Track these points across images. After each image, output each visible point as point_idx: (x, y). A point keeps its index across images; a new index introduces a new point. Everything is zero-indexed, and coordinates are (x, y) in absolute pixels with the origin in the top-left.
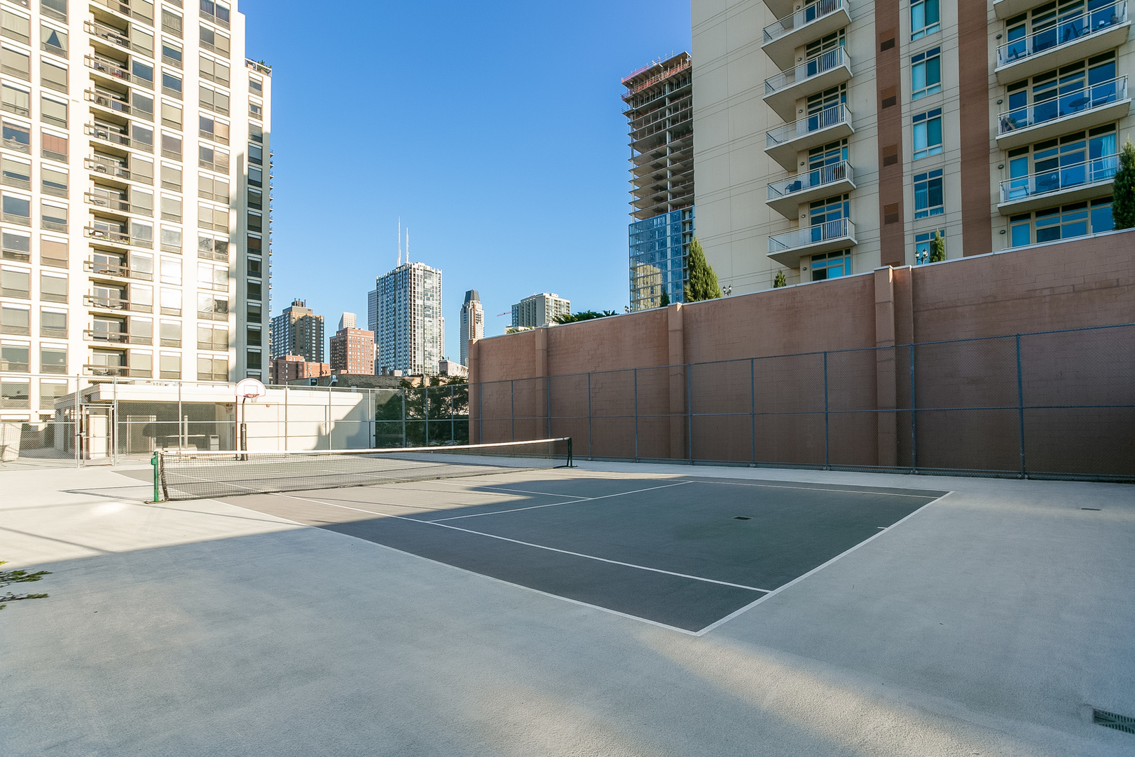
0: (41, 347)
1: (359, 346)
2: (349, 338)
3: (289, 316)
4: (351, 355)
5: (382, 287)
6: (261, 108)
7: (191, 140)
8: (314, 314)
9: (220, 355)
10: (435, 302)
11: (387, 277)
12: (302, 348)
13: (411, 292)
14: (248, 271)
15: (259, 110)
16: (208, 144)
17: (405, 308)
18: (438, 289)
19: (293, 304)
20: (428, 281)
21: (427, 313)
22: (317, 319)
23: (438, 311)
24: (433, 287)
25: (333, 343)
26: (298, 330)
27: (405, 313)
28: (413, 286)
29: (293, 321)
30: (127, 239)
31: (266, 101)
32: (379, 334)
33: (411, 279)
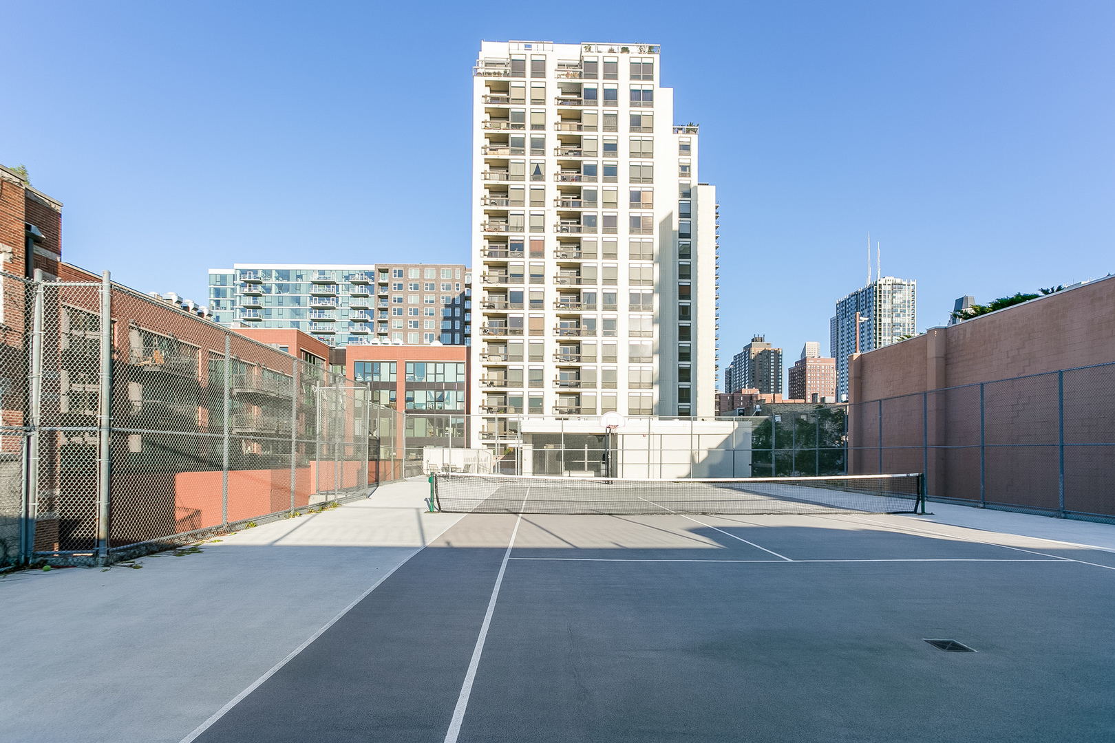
0: (529, 395)
1: (818, 375)
2: (808, 367)
3: (749, 353)
4: (810, 385)
5: (842, 311)
6: (689, 166)
7: (624, 213)
8: (773, 348)
9: (646, 392)
10: (907, 317)
11: (848, 299)
12: (760, 381)
13: (876, 311)
14: (679, 316)
15: (688, 168)
16: (637, 212)
17: (869, 329)
18: (911, 302)
19: (753, 340)
20: (897, 295)
21: (896, 331)
22: (775, 352)
23: (911, 326)
24: (904, 302)
25: (792, 373)
26: (757, 366)
27: (869, 334)
28: (878, 303)
29: (753, 356)
30: (579, 305)
31: (693, 159)
32: (839, 361)
33: (876, 297)
